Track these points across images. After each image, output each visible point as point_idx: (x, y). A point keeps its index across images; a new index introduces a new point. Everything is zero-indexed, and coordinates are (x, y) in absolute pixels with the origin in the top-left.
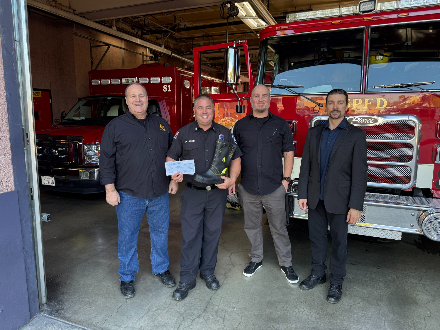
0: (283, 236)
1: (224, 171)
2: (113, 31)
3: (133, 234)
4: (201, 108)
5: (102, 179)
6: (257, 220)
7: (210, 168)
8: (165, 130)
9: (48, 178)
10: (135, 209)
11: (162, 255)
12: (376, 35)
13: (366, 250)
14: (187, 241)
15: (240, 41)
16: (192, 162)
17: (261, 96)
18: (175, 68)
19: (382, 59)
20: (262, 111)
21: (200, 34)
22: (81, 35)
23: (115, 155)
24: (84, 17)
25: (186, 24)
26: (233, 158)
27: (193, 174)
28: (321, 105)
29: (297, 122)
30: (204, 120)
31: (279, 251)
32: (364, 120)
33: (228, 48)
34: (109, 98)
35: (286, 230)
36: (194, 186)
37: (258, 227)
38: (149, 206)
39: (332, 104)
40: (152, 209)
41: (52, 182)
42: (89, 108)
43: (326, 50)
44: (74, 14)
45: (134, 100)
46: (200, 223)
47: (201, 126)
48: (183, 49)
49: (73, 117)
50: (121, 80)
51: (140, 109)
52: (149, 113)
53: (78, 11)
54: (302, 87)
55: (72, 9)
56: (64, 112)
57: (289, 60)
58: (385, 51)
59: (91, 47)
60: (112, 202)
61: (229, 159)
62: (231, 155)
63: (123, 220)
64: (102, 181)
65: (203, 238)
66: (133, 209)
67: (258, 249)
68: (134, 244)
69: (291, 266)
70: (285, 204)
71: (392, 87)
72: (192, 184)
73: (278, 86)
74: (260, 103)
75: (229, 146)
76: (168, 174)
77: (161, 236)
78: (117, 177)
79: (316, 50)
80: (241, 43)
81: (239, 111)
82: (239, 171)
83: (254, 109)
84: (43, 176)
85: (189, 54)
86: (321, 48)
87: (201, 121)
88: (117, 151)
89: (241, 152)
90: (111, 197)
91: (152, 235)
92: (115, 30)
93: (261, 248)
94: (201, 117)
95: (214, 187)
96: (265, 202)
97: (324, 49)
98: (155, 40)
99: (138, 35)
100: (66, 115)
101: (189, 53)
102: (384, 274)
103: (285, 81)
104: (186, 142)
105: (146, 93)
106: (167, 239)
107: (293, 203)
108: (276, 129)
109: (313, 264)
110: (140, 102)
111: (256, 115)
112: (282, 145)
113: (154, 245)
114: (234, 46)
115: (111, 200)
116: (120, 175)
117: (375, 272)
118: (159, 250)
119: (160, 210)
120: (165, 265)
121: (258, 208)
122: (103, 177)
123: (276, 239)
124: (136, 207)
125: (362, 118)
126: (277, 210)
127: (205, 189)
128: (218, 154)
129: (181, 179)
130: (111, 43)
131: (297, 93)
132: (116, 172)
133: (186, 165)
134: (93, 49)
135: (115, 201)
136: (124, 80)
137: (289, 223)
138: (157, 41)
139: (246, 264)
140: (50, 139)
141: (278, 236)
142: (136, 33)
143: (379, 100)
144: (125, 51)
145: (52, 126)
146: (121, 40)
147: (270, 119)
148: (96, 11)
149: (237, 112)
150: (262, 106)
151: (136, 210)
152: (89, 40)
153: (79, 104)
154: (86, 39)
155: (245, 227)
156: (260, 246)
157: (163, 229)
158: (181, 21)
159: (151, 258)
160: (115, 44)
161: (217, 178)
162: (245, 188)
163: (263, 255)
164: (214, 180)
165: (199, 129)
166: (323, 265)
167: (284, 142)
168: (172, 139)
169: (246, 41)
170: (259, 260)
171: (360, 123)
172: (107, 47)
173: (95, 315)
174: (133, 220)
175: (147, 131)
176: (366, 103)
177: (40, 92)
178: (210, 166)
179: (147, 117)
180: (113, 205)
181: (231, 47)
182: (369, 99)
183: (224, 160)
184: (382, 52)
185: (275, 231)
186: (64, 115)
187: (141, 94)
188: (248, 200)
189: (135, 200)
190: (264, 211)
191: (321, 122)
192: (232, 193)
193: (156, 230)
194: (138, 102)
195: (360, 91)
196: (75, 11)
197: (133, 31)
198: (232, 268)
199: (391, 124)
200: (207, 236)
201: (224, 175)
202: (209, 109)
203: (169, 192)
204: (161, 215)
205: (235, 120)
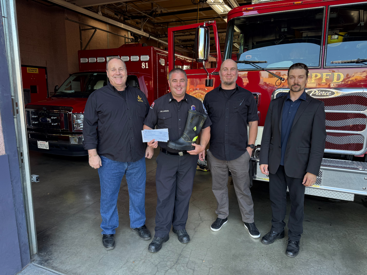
0: (247, 196)
1: (195, 139)
2: (99, 16)
3: (114, 193)
4: (175, 81)
5: (85, 144)
6: (223, 182)
7: (182, 136)
8: (142, 101)
9: (43, 143)
10: (115, 171)
11: (139, 211)
12: (335, 15)
13: (319, 208)
14: (161, 200)
15: (209, 22)
16: (166, 130)
17: (229, 69)
18: (152, 48)
19: (338, 38)
20: (230, 84)
21: (174, 19)
22: (71, 20)
23: (97, 123)
24: (74, 4)
25: (162, 10)
26: (204, 127)
27: (167, 141)
28: (283, 79)
29: (260, 94)
30: (178, 92)
31: (243, 209)
32: (322, 92)
33: (199, 27)
34: (95, 74)
35: (249, 191)
36: (168, 152)
37: (224, 188)
38: (128, 169)
39: (293, 78)
40: (131, 171)
41: (46, 146)
42: (78, 83)
43: (286, 30)
44: (65, 1)
45: (114, 73)
46: (173, 184)
47: (175, 98)
48: (159, 33)
49: (65, 90)
50: (106, 59)
51: (120, 81)
52: (128, 86)
54: (266, 63)
56: (57, 86)
57: (252, 40)
58: (341, 31)
59: (81, 30)
60: (94, 165)
61: (200, 128)
62: (201, 125)
63: (104, 181)
64: (85, 146)
65: (176, 197)
66: (113, 172)
67: (224, 207)
68: (115, 202)
69: (254, 223)
70: (249, 168)
71: (348, 63)
72: (166, 150)
73: (244, 61)
74: (228, 76)
75: (200, 116)
76: (144, 141)
77: (139, 196)
78: (98, 142)
79: (277, 30)
80: (211, 23)
81: (208, 85)
82: (208, 139)
83: (222, 82)
84: (39, 141)
86: (282, 29)
87: (175, 92)
88: (98, 119)
89: (210, 121)
90: (93, 161)
91: (131, 195)
92: (101, 15)
93: (227, 206)
94: (175, 89)
95: (185, 153)
96: (231, 166)
97: (284, 30)
98: (136, 25)
99: (121, 20)
100: (59, 89)
101: (165, 36)
102: (336, 231)
103: (250, 57)
104: (161, 111)
105: (125, 67)
106: (144, 198)
107: (255, 166)
108: (242, 100)
109: (273, 221)
110: (120, 75)
111: (224, 87)
112: (248, 115)
113: (132, 203)
114: (204, 26)
115: (93, 164)
116: (102, 141)
117: (328, 229)
118: (137, 208)
119: (138, 172)
120: (142, 220)
121: (225, 171)
122: (86, 143)
123: (240, 199)
124: (116, 170)
125: (320, 91)
126: (241, 174)
127: (178, 154)
128: (190, 123)
129: (156, 146)
130: (98, 27)
131: (261, 68)
132: (98, 138)
133: (161, 133)
134: (82, 32)
135: (97, 165)
136: (108, 58)
137: (252, 185)
138: (137, 25)
139: (213, 220)
140: (44, 109)
141: (242, 196)
142: (119, 18)
143: (336, 74)
144: (110, 34)
145: (47, 98)
146: (106, 25)
147: (237, 91)
149: (206, 86)
150: (230, 79)
151: (116, 173)
152: (78, 24)
153: (70, 79)
154: (76, 23)
155: (213, 188)
156: (226, 205)
157: (140, 190)
158: (158, 7)
159: (130, 214)
160: (101, 28)
161: (188, 145)
162: (213, 154)
163: (228, 212)
164: (186, 147)
165: (173, 100)
166: (282, 223)
167: (249, 113)
168: (148, 109)
169: (215, 21)
170: (225, 217)
171: (318, 96)
172: (94, 30)
173: (80, 265)
174: (114, 181)
175: (126, 101)
176: (324, 77)
177: (37, 69)
178: (182, 134)
179: (126, 89)
180: (95, 168)
181: (202, 26)
182: (327, 73)
183: (195, 128)
184: (337, 31)
185: (240, 192)
186: (57, 89)
187: (121, 68)
188: (216, 164)
189: (115, 164)
190: (230, 173)
191: (282, 94)
192: (202, 159)
193: (134, 190)
194: (118, 75)
195: (319, 66)
197: (117, 17)
198: (201, 224)
199: (347, 96)
200: (179, 196)
201: (195, 142)
202: (183, 82)
203: (146, 157)
204: (139, 177)
205: (204, 92)
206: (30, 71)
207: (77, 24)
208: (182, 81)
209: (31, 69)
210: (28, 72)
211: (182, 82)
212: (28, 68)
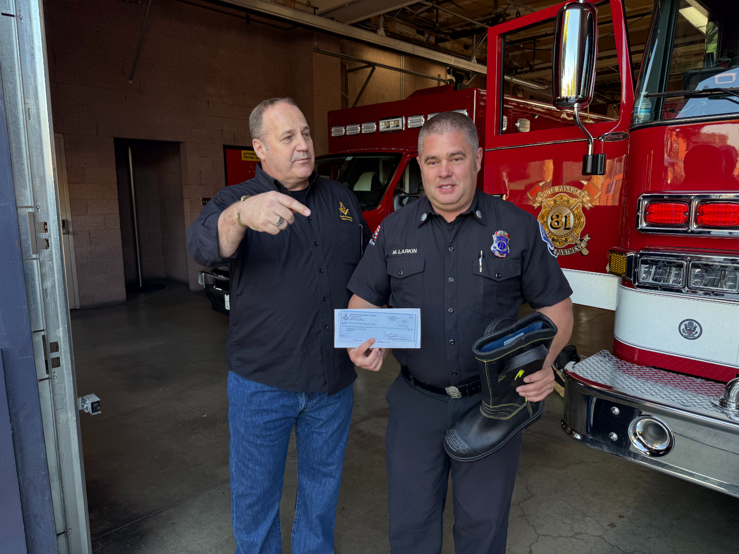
2: (379, 38)
4: (433, 161)
8: (351, 219)
18: (475, 91)
21: (550, 28)
22: (326, 52)
24: (332, 19)
25: (521, 9)
30: (445, 196)
33: (565, 8)
34: (349, 158)
36: (415, 379)
38: (307, 410)
44: (315, 14)
47: (438, 210)
48: (515, 64)
50: (378, 125)
53: (322, 9)
55: (312, 7)
59: (345, 72)
77: (325, 484)
81: (589, 170)
85: (526, 72)
91: (302, 479)
92: (382, 36)
95: (469, 391)
98: (462, 51)
99: (429, 43)
101: (528, 69)
104: (394, 252)
114: (582, 1)
127: (445, 393)
130: (378, 62)
133: (393, 318)
134: (350, 75)
136: (383, 124)
138: (465, 52)
142: (425, 40)
144: (406, 74)
146: (399, 57)
148: (349, 4)
149: (584, 172)
152: (339, 59)
154: (335, 58)
157: (331, 467)
158: (509, 4)
160: (388, 64)
172: (371, 69)
175: (311, 222)
181: (575, 4)
193: (313, 469)
196: (316, 10)
197: (421, 37)
202: (459, 162)
204: (330, 432)
205: (579, 192)
206: (247, 157)
207: (337, 58)
208: (457, 160)
209: (250, 154)
210: (243, 159)
211: (457, 163)
212: (243, 152)
